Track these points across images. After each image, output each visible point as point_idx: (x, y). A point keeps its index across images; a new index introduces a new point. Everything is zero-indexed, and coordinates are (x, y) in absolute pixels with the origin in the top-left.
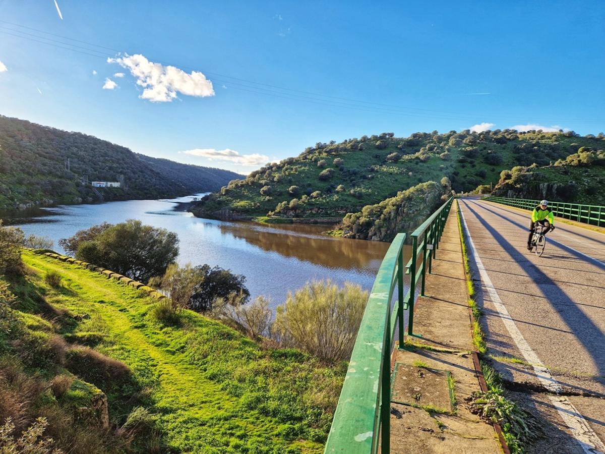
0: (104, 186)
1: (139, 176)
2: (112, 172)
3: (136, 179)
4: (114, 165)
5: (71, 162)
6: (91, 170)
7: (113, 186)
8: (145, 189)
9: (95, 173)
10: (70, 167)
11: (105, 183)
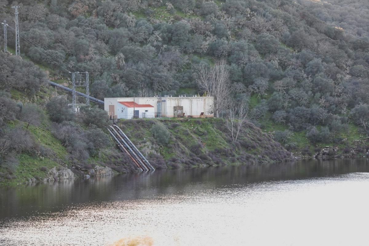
0: (151, 113)
1: (283, 65)
2: (176, 52)
3: (274, 78)
4: (184, 21)
5: (23, 18)
6: (99, 50)
7: (187, 112)
8: (313, 120)
9: (114, 60)
10: (22, 40)
11: (153, 101)
